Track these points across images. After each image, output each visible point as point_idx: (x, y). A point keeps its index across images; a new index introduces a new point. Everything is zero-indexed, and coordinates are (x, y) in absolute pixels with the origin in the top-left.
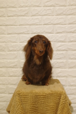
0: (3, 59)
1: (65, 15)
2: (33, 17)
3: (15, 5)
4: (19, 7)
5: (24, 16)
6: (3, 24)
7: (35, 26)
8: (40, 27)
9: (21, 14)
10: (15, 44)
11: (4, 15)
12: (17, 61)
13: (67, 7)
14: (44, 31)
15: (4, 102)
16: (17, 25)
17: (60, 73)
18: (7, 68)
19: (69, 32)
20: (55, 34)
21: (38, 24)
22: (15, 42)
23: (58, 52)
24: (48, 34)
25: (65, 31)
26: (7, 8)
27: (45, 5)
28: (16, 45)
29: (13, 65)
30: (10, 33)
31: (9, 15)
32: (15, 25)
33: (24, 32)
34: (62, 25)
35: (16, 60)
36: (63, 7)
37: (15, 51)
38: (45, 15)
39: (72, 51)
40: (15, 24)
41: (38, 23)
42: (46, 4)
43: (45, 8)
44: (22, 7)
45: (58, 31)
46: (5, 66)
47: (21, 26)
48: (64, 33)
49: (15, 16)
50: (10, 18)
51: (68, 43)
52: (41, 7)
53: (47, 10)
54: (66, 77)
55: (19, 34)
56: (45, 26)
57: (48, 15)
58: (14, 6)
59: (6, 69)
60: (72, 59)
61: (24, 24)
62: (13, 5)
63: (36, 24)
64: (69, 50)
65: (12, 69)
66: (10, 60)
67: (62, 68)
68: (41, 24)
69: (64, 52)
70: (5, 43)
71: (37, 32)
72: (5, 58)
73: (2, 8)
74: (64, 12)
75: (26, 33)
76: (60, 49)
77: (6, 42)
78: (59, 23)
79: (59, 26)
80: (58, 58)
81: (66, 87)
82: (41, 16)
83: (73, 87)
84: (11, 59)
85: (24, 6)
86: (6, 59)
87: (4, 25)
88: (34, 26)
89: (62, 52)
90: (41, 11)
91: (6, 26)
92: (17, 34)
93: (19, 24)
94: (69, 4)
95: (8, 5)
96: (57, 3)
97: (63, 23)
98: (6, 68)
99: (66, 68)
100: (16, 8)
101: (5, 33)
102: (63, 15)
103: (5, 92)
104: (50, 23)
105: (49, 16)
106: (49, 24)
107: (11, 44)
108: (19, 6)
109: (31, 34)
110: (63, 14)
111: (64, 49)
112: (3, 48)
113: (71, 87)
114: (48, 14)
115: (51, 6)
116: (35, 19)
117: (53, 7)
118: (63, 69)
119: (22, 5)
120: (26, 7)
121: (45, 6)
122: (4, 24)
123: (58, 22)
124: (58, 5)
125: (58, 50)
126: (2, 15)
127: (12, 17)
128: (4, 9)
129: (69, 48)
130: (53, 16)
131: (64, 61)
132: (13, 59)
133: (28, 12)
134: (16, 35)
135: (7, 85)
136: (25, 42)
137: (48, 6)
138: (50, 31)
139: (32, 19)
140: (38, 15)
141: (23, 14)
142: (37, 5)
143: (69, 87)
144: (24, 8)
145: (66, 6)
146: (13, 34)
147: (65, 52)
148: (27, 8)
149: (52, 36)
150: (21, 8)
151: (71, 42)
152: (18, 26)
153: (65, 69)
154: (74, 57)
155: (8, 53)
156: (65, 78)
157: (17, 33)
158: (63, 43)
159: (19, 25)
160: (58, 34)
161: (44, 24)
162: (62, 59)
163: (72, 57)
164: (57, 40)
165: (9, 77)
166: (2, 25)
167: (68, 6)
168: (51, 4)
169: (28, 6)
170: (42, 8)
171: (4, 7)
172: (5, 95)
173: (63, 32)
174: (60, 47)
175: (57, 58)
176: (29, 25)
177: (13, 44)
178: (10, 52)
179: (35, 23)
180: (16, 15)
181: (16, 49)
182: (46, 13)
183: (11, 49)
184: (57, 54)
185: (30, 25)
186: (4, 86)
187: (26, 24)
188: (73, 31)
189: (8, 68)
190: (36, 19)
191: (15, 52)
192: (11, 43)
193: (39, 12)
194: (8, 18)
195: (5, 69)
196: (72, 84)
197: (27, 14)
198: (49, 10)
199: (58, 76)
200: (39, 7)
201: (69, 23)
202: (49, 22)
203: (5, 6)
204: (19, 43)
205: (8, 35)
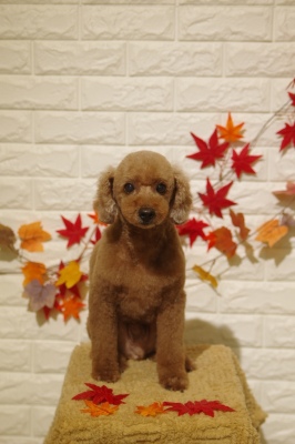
1: (263, 75)
2: (139, 79)
3: (67, 32)
4: (83, 40)
5: (102, 73)
6: (18, 103)
7: (146, 114)
8: (165, 121)
9: (93, 68)
10: (65, 182)
11: (26, 69)
13: (275, 46)
14: (182, 137)
15: (20, 402)
16: (77, 110)
17: (239, 300)
21: (160, 107)
22: (68, 176)
26: (38, 42)
27: (188, 35)
28: (70, 187)
30: (47, 138)
31: (45, 69)
32: (68, 107)
33: (101, 138)
34: (250, 115)
36: (260, 44)
37: (67, 208)
38: (186, 74)
40: (66, 103)
41: (159, 103)
42: (193, 30)
43: (188, 45)
44: (97, 38)
47: (92, 113)
49: (69, 74)
50: (46, 78)
51: (271, 184)
52: (173, 40)
53: (196, 53)
54: (262, 313)
55: (81, 143)
56: (187, 115)
57: (198, 73)
58: (67, 35)
61: (104, 106)
62: (60, 31)
63: (149, 108)
67: (246, 280)
68: (170, 108)
70: (25, 178)
71: (153, 139)
73: (15, 39)
74: (262, 65)
75: (110, 140)
77: (30, 175)
78: (238, 107)
81: (259, 350)
82: (171, 75)
83: (283, 351)
85: (105, 36)
87: (26, 106)
88: (141, 114)
90: (173, 59)
91: (34, 109)
92: (75, 143)
93: (85, 107)
94: (281, 34)
95: (39, 30)
96: (235, 29)
97: (255, 108)
99: (262, 280)
100: (72, 42)
101: (27, 138)
102: (256, 76)
103: (26, 367)
104: (207, 107)
105: (204, 76)
106: (201, 108)
107: (51, 183)
108: (86, 32)
109: (131, 145)
110: (256, 73)
111: (255, 206)
112: (21, 198)
113: (276, 351)
114: (197, 70)
115: (212, 39)
116: (148, 88)
117: (219, 44)
118: (251, 285)
119: (98, 30)
120: (112, 39)
121: (189, 38)
122: (26, 102)
123: (238, 103)
124: (238, 37)
126: (16, 68)
127: (57, 77)
128: (25, 41)
130: (220, 76)
133: (119, 61)
134: (72, 147)
135: (32, 337)
137: (199, 38)
139: (137, 87)
140: (158, 71)
141: (101, 68)
142: (158, 31)
143: (270, 350)
144: (106, 42)
145: (269, 41)
146: (57, 143)
148: (116, 44)
150: (95, 44)
151: (286, 180)
152: (81, 114)
153: (259, 285)
155: (40, 214)
156: (257, 316)
157: (75, 139)
158: (253, 186)
159: (84, 110)
161: (181, 108)
166: (17, 106)
167: (277, 41)
168: (212, 32)
169: (121, 36)
170: (176, 44)
171: (24, 35)
172: (27, 376)
174: (242, 201)
176: (122, 110)
177: (58, 182)
178: (46, 213)
179: (148, 105)
180: (73, 68)
181: (69, 202)
182: (190, 68)
183: (50, 202)
185: (128, 111)
186: (21, 341)
187: (110, 106)
190: (152, 88)
192: (52, 179)
193: (164, 61)
194: (39, 79)
196: (282, 340)
197: (114, 65)
198: (202, 53)
199: (230, 308)
200: (165, 40)
201: (277, 109)
202: (202, 104)
203: (31, 32)
204: (84, 178)
205: (40, 146)
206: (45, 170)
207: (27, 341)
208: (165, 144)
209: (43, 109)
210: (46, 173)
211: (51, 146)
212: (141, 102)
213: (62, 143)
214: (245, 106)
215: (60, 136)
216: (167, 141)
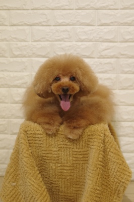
0: (2, 71)
6: (2, 7)
7: (61, 11)
8: (70, 14)
10: (23, 44)
12: (28, 75)
14: (78, 21)
15: (3, 148)
16: (28, 10)
18: (9, 87)
19: (122, 23)
20: (98, 27)
21: (67, 7)
22: (25, 41)
23: (102, 60)
24: (83, 27)
25: (115, 22)
28: (26, 46)
29: (21, 81)
30: (15, 23)
32: (25, 8)
33: (40, 23)
34: (109, 11)
35: (25, 74)
37: (24, 56)
39: (127, 59)
40: (24, 6)
41: (67, 5)
45: (103, 21)
46: (6, 84)
47: (35, 11)
48: (114, 25)
51: (119, 43)
55: (31, 25)
56: (80, 11)
59: (8, 89)
60: (126, 73)
61: (41, 7)
63: (62, 8)
64: (122, 56)
65: (18, 89)
66: (15, 74)
68: (72, 8)
69: (113, 60)
70: (5, 42)
71: (65, 22)
72: (6, 70)
75: (44, 24)
76: (106, 55)
77: (7, 41)
78: (104, 7)
79: (105, 11)
80: (102, 70)
83: (126, 123)
84: (16, 71)
86: (8, 71)
87: (5, 8)
88: (59, 11)
89: (108, 60)
91: (9, 10)
92: (28, 25)
93: (32, 8)
97: (112, 7)
98: (7, 87)
99: (116, 89)
101: (6, 23)
103: (6, 132)
104: (89, 7)
106: (87, 7)
107: (17, 44)
109: (54, 26)
111: (112, 54)
112: (3, 52)
122: (5, 6)
123: (104, 5)
125: (101, 55)
129: (122, 53)
131: (113, 76)
132: (20, 72)
134: (26, 28)
135: (8, 118)
136: (42, 40)
138: (88, 21)
146: (20, 25)
147: (116, 59)
149: (92, 30)
151: (126, 41)
154: (130, 69)
155: (12, 60)
157: (28, 23)
158: (111, 44)
159: (32, 10)
160: (103, 27)
161: (77, 8)
162: (108, 73)
163: (126, 70)
164: (100, 38)
165: (13, 103)
172: (6, 136)
173: (112, 23)
174: (106, 51)
175: (100, 70)
176: (50, 9)
177: (20, 44)
178: (15, 59)
179: (62, 6)
181: (25, 53)
183: (16, 53)
184: (101, 63)
185: (53, 9)
186: (3, 119)
187: (44, 7)
188: (129, 22)
189: (11, 89)
191: (24, 59)
195: (5, 89)
196: (126, 117)
201: (122, 7)
202: (87, 5)
204: (32, 42)
205: (12, 27)
206: (14, 38)
207: (6, 119)
208: (70, 25)
209: (13, 9)
210: (14, 40)
211: (17, 27)
212: (58, 5)
213: (22, 25)
214: (107, 6)
215: (21, 22)
216: (71, 24)
